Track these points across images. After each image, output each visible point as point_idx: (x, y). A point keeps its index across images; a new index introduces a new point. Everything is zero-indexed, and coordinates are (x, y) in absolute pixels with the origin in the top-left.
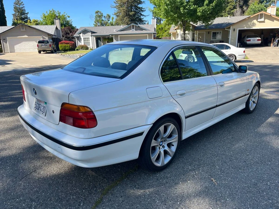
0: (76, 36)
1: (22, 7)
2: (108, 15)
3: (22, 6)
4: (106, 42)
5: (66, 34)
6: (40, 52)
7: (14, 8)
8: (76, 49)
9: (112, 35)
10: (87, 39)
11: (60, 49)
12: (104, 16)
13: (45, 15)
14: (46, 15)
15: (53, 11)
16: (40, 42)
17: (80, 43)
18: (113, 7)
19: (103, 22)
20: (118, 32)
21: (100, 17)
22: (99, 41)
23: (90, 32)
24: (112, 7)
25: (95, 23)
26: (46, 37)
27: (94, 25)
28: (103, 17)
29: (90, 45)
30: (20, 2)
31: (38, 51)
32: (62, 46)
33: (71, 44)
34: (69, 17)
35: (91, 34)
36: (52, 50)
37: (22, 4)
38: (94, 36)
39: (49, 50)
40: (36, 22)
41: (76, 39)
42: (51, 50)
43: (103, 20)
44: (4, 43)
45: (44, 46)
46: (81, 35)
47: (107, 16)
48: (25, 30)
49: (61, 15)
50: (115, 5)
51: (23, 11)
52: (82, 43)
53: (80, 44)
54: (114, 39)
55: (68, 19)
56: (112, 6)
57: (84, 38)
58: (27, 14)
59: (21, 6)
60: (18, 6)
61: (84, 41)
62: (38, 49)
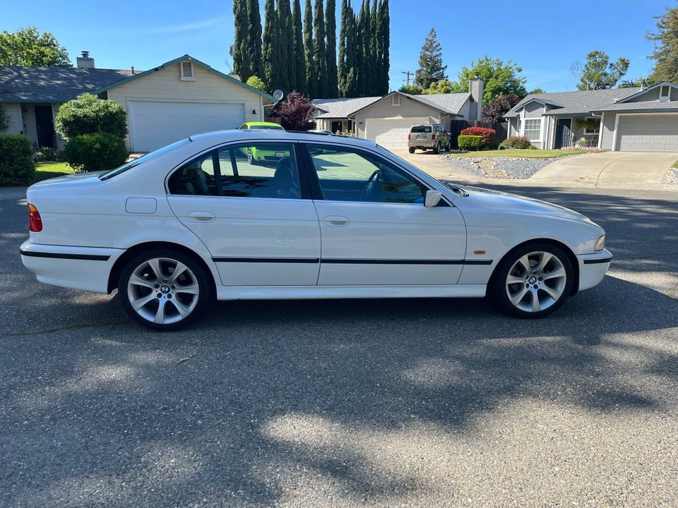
0: (510, 116)
1: (437, 55)
2: (624, 60)
3: (437, 53)
4: (585, 130)
5: (500, 112)
6: (412, 150)
7: (421, 57)
8: (499, 146)
9: (600, 113)
10: (535, 123)
11: (459, 145)
12: (611, 64)
13: (466, 70)
14: (470, 69)
15: (487, 60)
16: (414, 130)
17: (517, 133)
18: (652, 37)
19: (604, 79)
20: (617, 105)
21: (597, 65)
22: (565, 128)
23: (546, 107)
24: (650, 39)
25: (581, 83)
26: (438, 118)
27: (578, 86)
28: (609, 66)
29: (538, 138)
30: (434, 45)
31: (408, 148)
32: (463, 139)
33: (486, 134)
34: (520, 71)
35: (547, 110)
36: (435, 146)
37: (438, 48)
38: (552, 115)
39: (429, 145)
40: (447, 86)
41: (509, 123)
42: (432, 146)
43: (605, 75)
44: (360, 130)
45: (420, 139)
46: (522, 113)
47: (619, 62)
48: (399, 105)
49: (502, 67)
50: (658, 32)
51: (436, 63)
52: (520, 133)
53: (517, 136)
54: (601, 124)
55: (517, 76)
56: (649, 36)
57: (527, 121)
58: (443, 68)
59: (435, 54)
60: (428, 53)
61: (526, 127)
62: (409, 145)
